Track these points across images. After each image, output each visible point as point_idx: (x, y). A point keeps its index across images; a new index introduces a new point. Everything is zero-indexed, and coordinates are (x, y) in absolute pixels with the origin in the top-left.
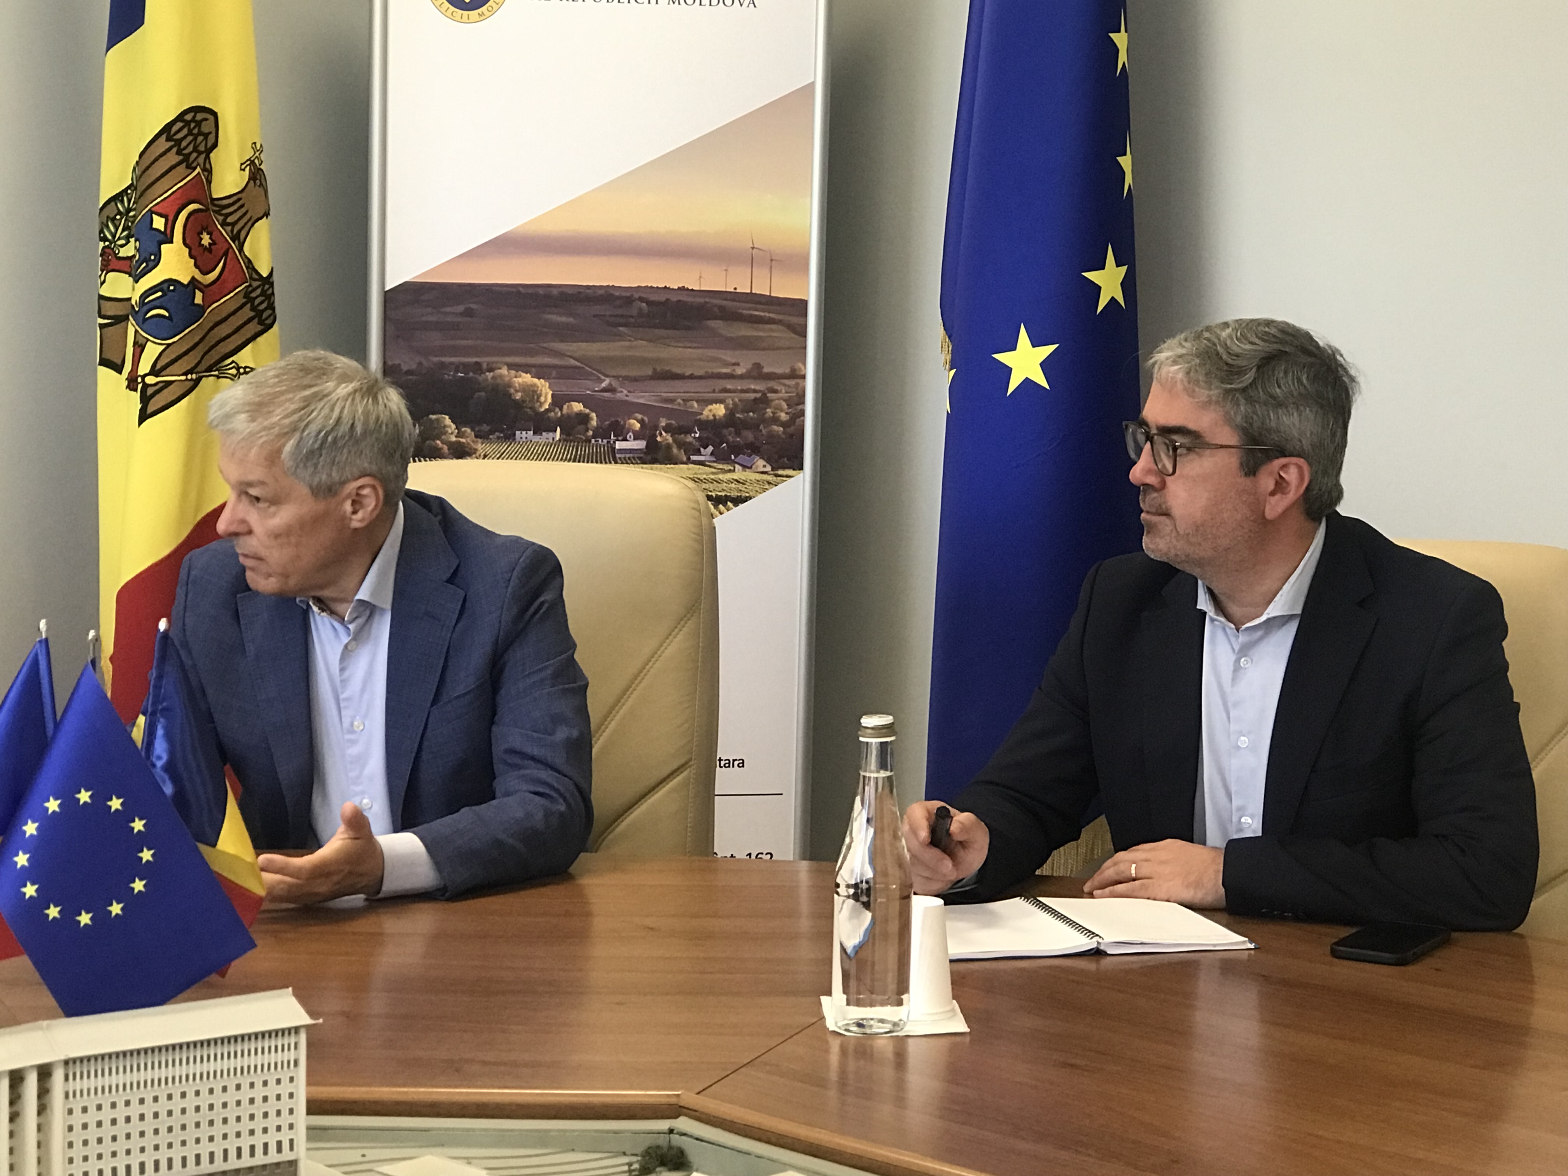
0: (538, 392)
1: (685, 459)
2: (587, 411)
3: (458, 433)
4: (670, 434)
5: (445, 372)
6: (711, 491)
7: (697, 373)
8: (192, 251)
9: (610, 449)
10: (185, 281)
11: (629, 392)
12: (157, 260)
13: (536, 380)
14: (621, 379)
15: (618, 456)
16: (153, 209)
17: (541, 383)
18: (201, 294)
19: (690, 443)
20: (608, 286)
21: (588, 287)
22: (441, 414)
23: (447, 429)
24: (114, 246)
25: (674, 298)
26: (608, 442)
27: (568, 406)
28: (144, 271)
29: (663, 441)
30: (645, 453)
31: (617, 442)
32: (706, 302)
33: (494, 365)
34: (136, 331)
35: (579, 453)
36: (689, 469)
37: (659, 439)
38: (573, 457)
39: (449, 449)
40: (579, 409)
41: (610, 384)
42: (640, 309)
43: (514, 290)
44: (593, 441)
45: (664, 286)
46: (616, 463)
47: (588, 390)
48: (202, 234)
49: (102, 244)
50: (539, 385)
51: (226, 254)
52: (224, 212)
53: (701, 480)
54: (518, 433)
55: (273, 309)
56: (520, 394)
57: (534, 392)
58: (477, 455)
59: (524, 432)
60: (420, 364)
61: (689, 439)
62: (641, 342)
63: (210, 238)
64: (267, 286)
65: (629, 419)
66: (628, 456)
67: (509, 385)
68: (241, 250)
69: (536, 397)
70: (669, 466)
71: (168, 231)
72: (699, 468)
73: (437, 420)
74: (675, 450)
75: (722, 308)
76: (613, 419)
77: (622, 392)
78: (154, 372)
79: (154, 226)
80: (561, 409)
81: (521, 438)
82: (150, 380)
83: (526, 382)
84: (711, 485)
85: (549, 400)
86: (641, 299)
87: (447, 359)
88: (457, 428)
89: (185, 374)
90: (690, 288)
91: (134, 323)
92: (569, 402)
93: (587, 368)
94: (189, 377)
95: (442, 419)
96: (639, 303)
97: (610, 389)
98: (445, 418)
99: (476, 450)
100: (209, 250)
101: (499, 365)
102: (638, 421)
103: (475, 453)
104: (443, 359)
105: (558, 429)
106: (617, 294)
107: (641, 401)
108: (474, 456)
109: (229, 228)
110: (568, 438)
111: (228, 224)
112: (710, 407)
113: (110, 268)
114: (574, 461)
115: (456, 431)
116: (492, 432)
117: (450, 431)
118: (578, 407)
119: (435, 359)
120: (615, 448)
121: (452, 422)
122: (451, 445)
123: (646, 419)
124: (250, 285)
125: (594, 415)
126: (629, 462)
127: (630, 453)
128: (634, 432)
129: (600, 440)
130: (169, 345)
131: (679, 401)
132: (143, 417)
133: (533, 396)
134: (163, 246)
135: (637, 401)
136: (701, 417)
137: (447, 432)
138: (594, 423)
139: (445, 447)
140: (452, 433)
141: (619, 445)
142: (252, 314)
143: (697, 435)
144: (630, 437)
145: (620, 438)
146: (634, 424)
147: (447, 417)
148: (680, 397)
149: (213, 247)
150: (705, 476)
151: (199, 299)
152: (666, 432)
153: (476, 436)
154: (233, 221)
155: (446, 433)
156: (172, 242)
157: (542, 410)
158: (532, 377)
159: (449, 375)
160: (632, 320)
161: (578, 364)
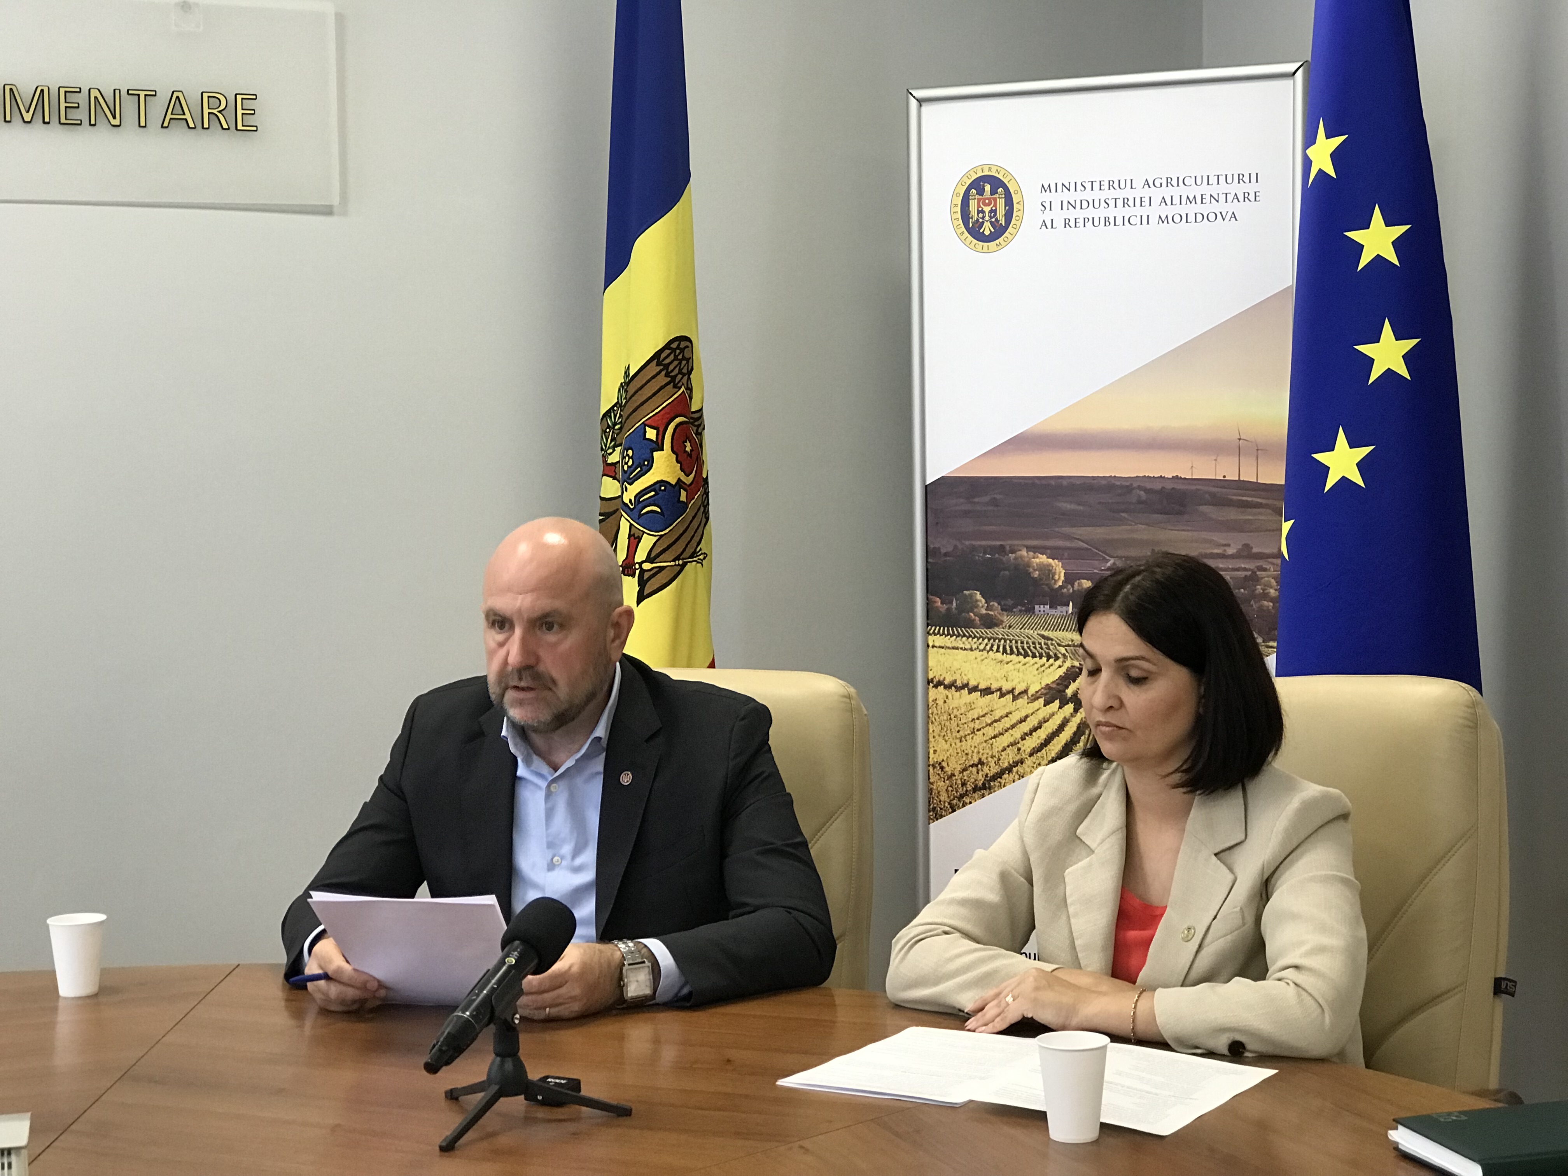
0: (1053, 571)
3: (987, 606)
5: (976, 554)
12: (650, 466)
13: (1050, 560)
17: (1055, 564)
18: (685, 493)
20: (1111, 477)
21: (1093, 478)
22: (974, 590)
23: (979, 603)
25: (1169, 486)
27: (1079, 583)
28: (638, 475)
32: (1199, 490)
33: (1016, 548)
39: (980, 620)
42: (1139, 496)
43: (1030, 482)
45: (1161, 476)
47: (1095, 569)
48: (686, 442)
51: (697, 459)
54: (1037, 607)
56: (1037, 572)
57: (1050, 571)
58: (1004, 626)
59: (1042, 606)
60: (955, 547)
62: (1141, 526)
63: (691, 446)
67: (1028, 565)
69: (1051, 576)
73: (971, 596)
75: (1213, 495)
78: (649, 559)
79: (647, 436)
80: (1072, 586)
81: (1040, 611)
82: (646, 566)
83: (1043, 562)
85: (1062, 578)
86: (1139, 487)
87: (977, 543)
88: (986, 603)
89: (674, 560)
90: (1183, 477)
92: (1079, 580)
93: (1094, 550)
94: (677, 563)
95: (974, 594)
96: (1138, 491)
98: (976, 594)
99: (1002, 622)
101: (1020, 548)
103: (1002, 624)
104: (974, 543)
106: (1118, 483)
108: (1001, 626)
111: (699, 434)
116: (1015, 606)
117: (981, 605)
119: (967, 543)
121: (983, 597)
122: (982, 617)
133: (1049, 574)
134: (655, 454)
137: (978, 605)
139: (977, 618)
140: (982, 607)
142: (703, 509)
147: (978, 593)
151: (683, 497)
153: (1002, 610)
156: (662, 450)
157: (1057, 586)
158: (1048, 558)
159: (979, 556)
160: (1132, 507)
161: (1086, 546)
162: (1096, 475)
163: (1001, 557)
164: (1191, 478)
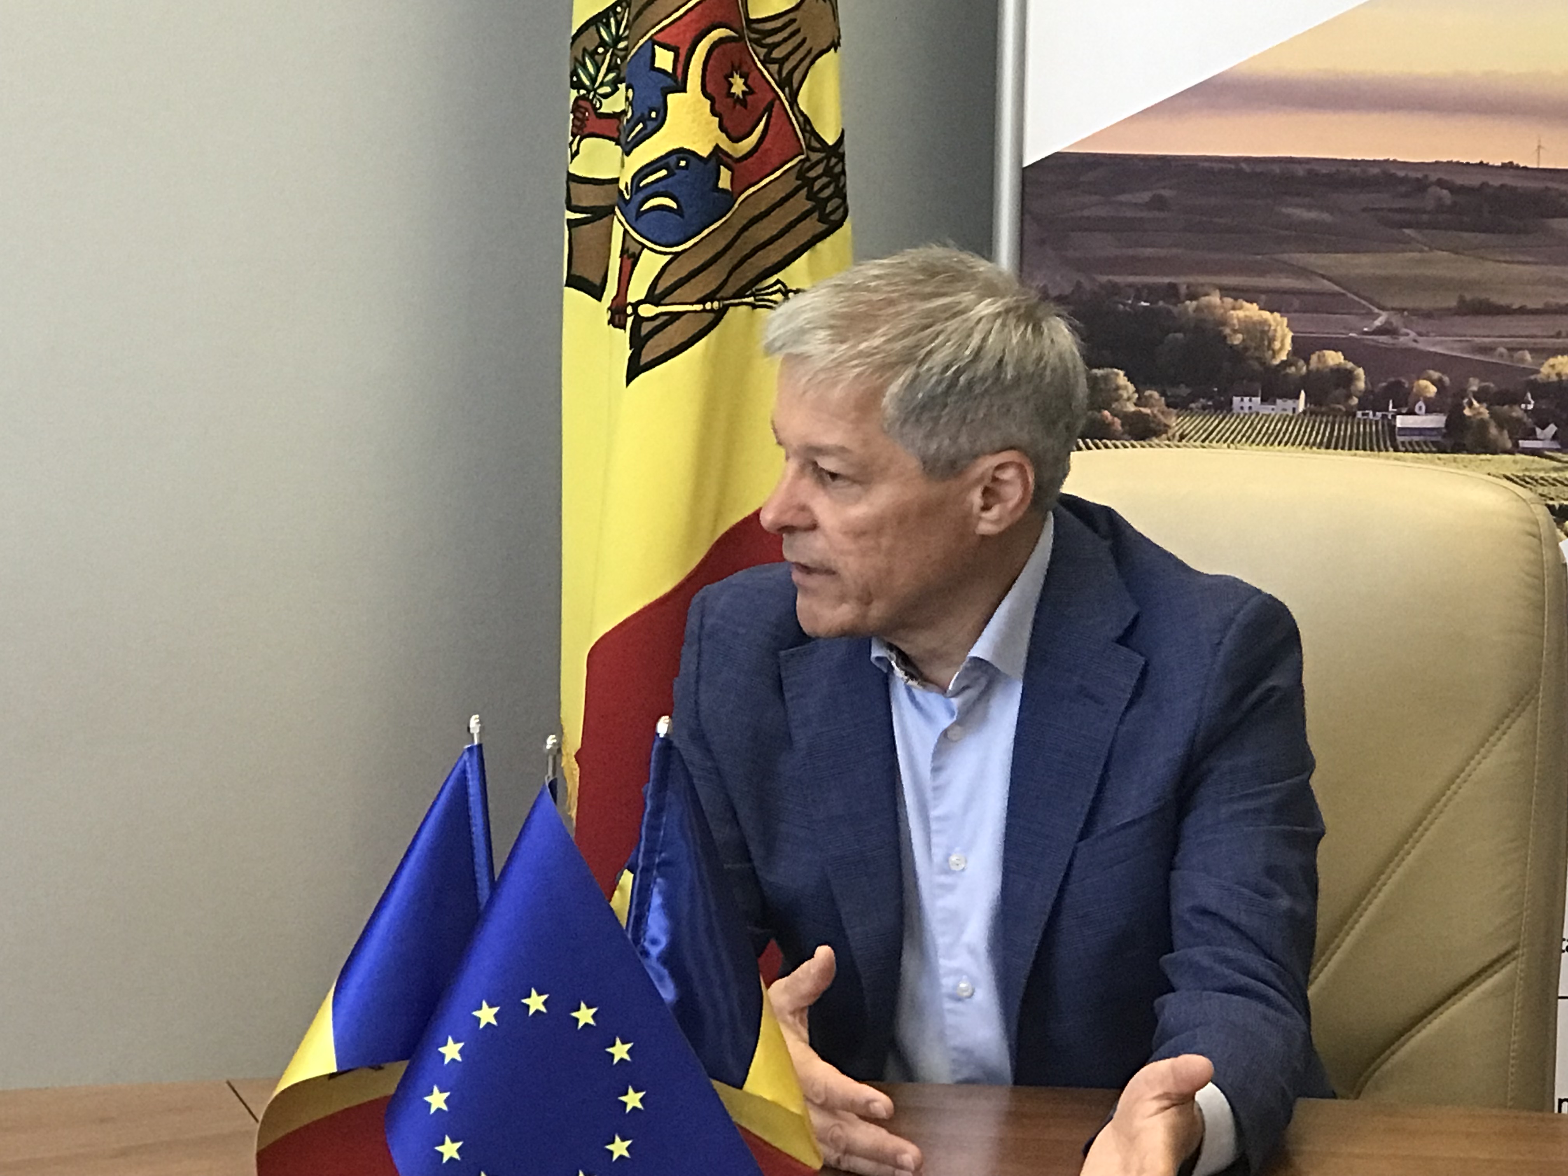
0: (1271, 334)
1: (1509, 445)
2: (1350, 365)
3: (1139, 398)
4: (1485, 405)
5: (1116, 298)
6: (1552, 499)
7: (1531, 305)
8: (717, 106)
9: (1386, 428)
10: (704, 151)
11: (1420, 334)
12: (660, 119)
13: (1266, 314)
14: (1406, 313)
15: (1400, 439)
16: (655, 38)
17: (1275, 320)
18: (730, 173)
19: (1519, 420)
20: (1387, 161)
21: (1355, 162)
22: (1112, 367)
23: (1121, 392)
24: (594, 96)
25: (1495, 182)
26: (1384, 417)
27: (1319, 357)
28: (640, 136)
29: (1474, 415)
30: (1444, 436)
31: (1399, 417)
32: (1547, 189)
33: (1200, 289)
34: (626, 232)
35: (1335, 434)
36: (1515, 462)
37: (1467, 412)
38: (1325, 440)
39: (1123, 425)
40: (1337, 361)
41: (1388, 322)
42: (1440, 199)
43: (1233, 166)
44: (1359, 414)
45: (1478, 161)
46: (1396, 450)
47: (1351, 330)
48: (732, 76)
49: (574, 94)
50: (1272, 322)
51: (769, 108)
52: (769, 40)
53: (1536, 481)
54: (1236, 399)
55: (844, 198)
56: (1240, 336)
57: (1264, 333)
58: (1170, 434)
59: (1246, 399)
60: (1079, 285)
61: (1517, 412)
62: (1440, 253)
63: (745, 84)
64: (834, 161)
65: (1418, 379)
66: (1416, 438)
67: (1223, 322)
68: (793, 102)
69: (1266, 343)
70: (1483, 457)
71: (680, 70)
72: (1533, 461)
73: (1106, 378)
74: (1493, 431)
76: (1392, 379)
77: (1407, 334)
78: (652, 298)
79: (657, 65)
80: (1307, 361)
81: (1242, 408)
82: (647, 311)
83: (1251, 318)
84: (1553, 488)
85: (1288, 346)
86: (1440, 183)
87: (1120, 279)
88: (1137, 391)
89: (702, 301)
90: (1522, 165)
91: (623, 219)
92: (1320, 349)
93: (1350, 295)
94: (708, 306)
95: (1112, 376)
96: (1438, 189)
97: (1386, 330)
98: (1117, 374)
99: (1167, 426)
100: (742, 101)
101: (1206, 289)
102: (1433, 383)
103: (1166, 432)
104: (1115, 279)
105: (1303, 395)
106: (1401, 174)
107: (1439, 350)
108: (1164, 436)
109: (775, 68)
110: (1317, 409)
111: (774, 61)
112: (1552, 361)
113: (586, 131)
114: (1328, 447)
115: (1136, 396)
116: (1194, 398)
117: (1125, 396)
118: (1334, 358)
119: (1103, 280)
120: (1395, 426)
121: (1129, 380)
122: (1126, 418)
123: (1446, 379)
124: (807, 159)
125: (1360, 372)
126: (1417, 448)
127: (1420, 435)
128: (1427, 401)
129: (1371, 413)
130: (677, 255)
131: (1502, 350)
132: (634, 370)
133: (1262, 340)
134: (671, 98)
135: (1432, 349)
136: (1539, 377)
137: (1121, 396)
138: (1361, 385)
139: (1118, 421)
140: (1129, 399)
141: (1401, 421)
142: (809, 205)
143: (1530, 407)
144: (1420, 408)
145: (1404, 411)
146: (1426, 387)
147: (1121, 373)
148: (1501, 343)
149: (749, 98)
150: (1542, 474)
151: (725, 180)
152: (1479, 402)
153: (1168, 405)
154: (781, 56)
155: (1118, 399)
156: (684, 90)
157: (1276, 362)
158: (1260, 309)
159: (1125, 305)
160: (1425, 217)
161: (1337, 288)
162: (1359, 158)
163: (1171, 307)
164: (1535, 166)
